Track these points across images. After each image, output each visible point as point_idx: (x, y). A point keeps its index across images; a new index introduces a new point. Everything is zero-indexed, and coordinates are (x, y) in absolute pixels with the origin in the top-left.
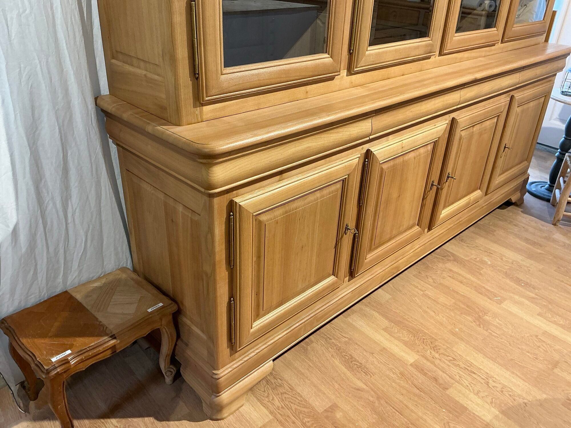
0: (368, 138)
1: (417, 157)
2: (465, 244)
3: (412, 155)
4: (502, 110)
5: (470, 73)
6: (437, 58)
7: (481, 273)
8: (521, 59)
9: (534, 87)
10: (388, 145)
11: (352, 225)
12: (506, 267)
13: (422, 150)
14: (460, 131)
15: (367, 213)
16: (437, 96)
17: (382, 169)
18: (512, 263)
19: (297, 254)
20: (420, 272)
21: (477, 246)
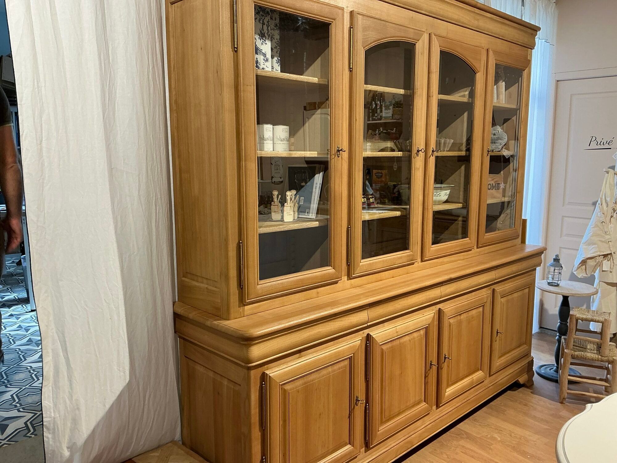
0: (366, 325)
1: (412, 340)
2: (477, 423)
3: (407, 338)
4: (485, 301)
5: (446, 274)
6: (420, 263)
7: (490, 448)
8: (495, 260)
9: (514, 281)
10: (384, 330)
11: (362, 396)
12: (514, 442)
13: (415, 335)
14: (447, 319)
15: (374, 387)
16: (420, 292)
17: (382, 349)
18: (520, 439)
19: (316, 421)
20: (435, 449)
21: (488, 425)
